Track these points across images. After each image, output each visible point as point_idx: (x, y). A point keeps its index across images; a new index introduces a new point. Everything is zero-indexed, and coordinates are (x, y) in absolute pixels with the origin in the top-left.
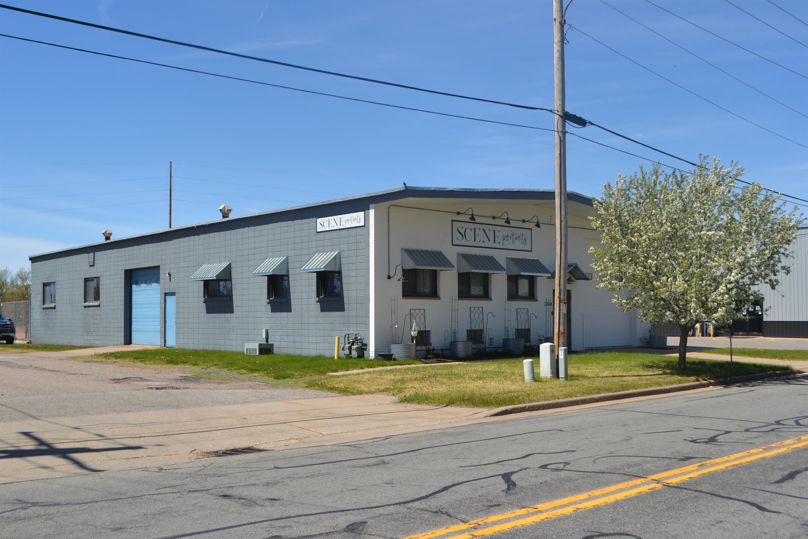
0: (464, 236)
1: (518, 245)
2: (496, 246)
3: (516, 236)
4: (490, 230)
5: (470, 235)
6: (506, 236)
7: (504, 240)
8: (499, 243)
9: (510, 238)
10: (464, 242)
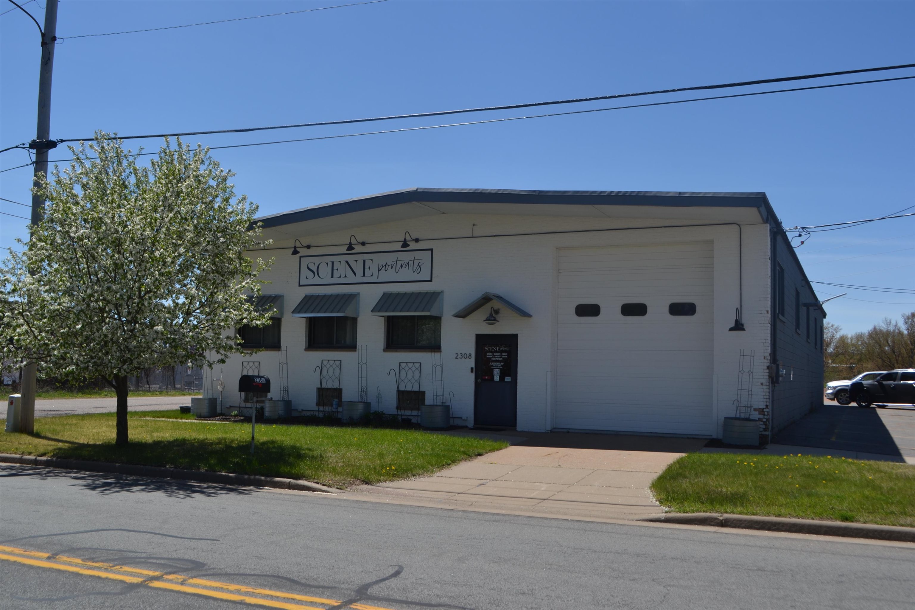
0: (316, 273)
1: (406, 274)
2: (365, 280)
3: (403, 262)
4: (356, 261)
5: (325, 271)
6: (384, 264)
7: (379, 270)
8: (372, 276)
9: (390, 267)
10: (317, 280)
